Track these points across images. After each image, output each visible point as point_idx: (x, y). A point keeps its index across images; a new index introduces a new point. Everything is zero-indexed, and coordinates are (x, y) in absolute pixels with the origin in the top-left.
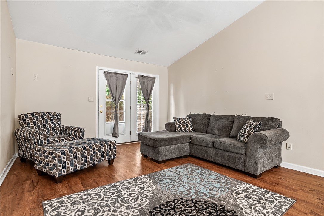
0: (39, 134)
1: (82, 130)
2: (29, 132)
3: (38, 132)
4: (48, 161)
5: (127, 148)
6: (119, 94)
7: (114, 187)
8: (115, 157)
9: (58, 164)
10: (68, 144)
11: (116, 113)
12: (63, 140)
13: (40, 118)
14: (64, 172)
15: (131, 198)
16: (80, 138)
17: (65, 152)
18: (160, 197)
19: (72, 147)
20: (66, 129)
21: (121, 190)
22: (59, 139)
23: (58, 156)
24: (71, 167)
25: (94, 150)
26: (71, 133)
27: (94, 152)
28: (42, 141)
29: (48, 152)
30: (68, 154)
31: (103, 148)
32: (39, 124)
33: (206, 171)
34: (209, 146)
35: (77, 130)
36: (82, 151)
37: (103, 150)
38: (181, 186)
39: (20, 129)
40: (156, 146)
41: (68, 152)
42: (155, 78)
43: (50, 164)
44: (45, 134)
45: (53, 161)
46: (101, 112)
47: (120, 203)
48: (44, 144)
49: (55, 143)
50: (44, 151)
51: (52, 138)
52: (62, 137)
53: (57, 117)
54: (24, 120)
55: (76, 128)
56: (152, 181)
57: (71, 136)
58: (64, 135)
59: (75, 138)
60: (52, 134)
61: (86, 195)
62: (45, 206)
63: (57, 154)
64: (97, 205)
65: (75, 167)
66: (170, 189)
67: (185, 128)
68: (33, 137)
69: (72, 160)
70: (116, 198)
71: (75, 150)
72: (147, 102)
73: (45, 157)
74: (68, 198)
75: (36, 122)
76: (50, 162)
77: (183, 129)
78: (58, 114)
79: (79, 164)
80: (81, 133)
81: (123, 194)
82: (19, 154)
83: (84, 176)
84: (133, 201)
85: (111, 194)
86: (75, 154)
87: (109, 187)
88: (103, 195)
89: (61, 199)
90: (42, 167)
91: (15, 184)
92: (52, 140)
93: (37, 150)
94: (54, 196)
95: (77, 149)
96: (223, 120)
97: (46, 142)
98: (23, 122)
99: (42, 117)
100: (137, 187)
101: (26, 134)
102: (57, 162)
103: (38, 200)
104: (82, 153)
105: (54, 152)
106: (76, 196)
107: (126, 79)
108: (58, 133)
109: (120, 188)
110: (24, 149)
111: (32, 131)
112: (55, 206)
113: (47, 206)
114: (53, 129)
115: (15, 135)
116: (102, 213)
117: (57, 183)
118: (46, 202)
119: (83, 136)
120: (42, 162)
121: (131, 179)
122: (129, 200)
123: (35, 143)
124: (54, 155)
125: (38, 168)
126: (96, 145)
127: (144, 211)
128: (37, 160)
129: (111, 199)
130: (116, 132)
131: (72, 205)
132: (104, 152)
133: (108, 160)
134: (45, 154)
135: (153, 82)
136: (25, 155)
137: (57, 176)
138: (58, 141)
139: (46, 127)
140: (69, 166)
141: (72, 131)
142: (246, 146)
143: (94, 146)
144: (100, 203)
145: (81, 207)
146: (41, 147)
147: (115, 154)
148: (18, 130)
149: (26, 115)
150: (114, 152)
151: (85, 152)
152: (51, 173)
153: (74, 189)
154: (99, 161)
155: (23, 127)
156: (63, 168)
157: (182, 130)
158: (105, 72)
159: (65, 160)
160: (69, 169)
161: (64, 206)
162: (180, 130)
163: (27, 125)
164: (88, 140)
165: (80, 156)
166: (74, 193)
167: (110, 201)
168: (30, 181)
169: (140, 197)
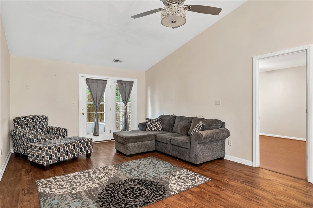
0: (31, 134)
1: (65, 131)
2: (23, 132)
3: (30, 132)
4: (39, 154)
5: (106, 145)
6: (99, 97)
7: (87, 172)
8: (92, 152)
9: (46, 156)
10: (53, 142)
11: (97, 114)
12: (49, 139)
13: (31, 121)
14: (50, 162)
15: (97, 178)
16: (64, 137)
17: (51, 147)
18: (117, 178)
19: (56, 144)
20: (52, 130)
21: (91, 174)
22: (47, 138)
23: (46, 150)
24: (55, 159)
25: (74, 146)
26: (57, 133)
27: (74, 148)
28: (33, 140)
29: (38, 147)
30: (53, 149)
31: (81, 144)
32: (30, 126)
33: (162, 162)
34: (168, 143)
35: (61, 131)
36: (64, 147)
37: (81, 146)
38: (136, 171)
39: (15, 130)
40: (125, 143)
41: (53, 147)
42: (133, 82)
43: (40, 156)
44: (35, 134)
45: (42, 154)
46: (83, 114)
47: (89, 181)
48: (34, 141)
49: (43, 141)
50: (35, 146)
51: (41, 137)
52: (49, 136)
53: (45, 119)
54: (18, 123)
55: (60, 129)
56: (116, 169)
57: (57, 135)
58: (51, 134)
59: (60, 137)
60: (41, 134)
61: (66, 177)
62: (37, 183)
63: (45, 148)
64: (73, 182)
65: (59, 159)
66: (127, 174)
67: (155, 128)
68: (26, 136)
69: (56, 154)
70: (87, 178)
71: (59, 146)
72: (126, 104)
73: (36, 151)
74: (53, 179)
75: (27, 124)
76: (40, 155)
77: (153, 129)
78: (45, 116)
79: (62, 157)
80: (64, 133)
81: (92, 177)
82: (14, 150)
83: (65, 166)
84: (98, 180)
85: (84, 176)
86: (59, 149)
87: (83, 172)
88: (77, 177)
89: (48, 179)
90: (34, 158)
91: (14, 171)
92: (41, 139)
93: (30, 146)
94: (43, 178)
95: (60, 145)
96: (184, 121)
97: (36, 140)
98: (17, 124)
99: (33, 119)
100: (104, 172)
101: (20, 134)
102: (45, 155)
103: (32, 180)
104: (64, 148)
105: (42, 147)
106: (58, 177)
107: (106, 84)
108: (46, 132)
109: (91, 173)
110: (19, 146)
111: (25, 131)
112: (44, 183)
113: (38, 183)
114: (41, 129)
115: (11, 134)
116: (75, 186)
117: (45, 170)
118: (38, 181)
119: (67, 135)
120: (33, 155)
121: (101, 167)
122: (95, 180)
123: (27, 141)
124: (42, 150)
125: (31, 160)
126: (75, 142)
127: (103, 185)
128: (30, 153)
129: (82, 179)
130: (97, 131)
131: (55, 182)
132: (82, 148)
133: (85, 154)
134: (36, 149)
135: (131, 86)
136: (19, 151)
137: (45, 165)
138: (45, 140)
139: (36, 128)
140: (54, 157)
141: (57, 131)
142: (190, 142)
143: (74, 143)
144: (75, 181)
145: (61, 183)
146: (33, 144)
147: (92, 149)
148: (13, 131)
149: (19, 118)
150: (91, 148)
151: (66, 148)
152: (41, 163)
153: (57, 174)
154: (78, 155)
155: (17, 128)
156: (49, 159)
157: (151, 130)
158: (87, 79)
159: (51, 153)
160: (54, 160)
161: (50, 183)
162: (150, 130)
163: (20, 127)
164: (70, 138)
165: (62, 150)
166: (57, 176)
167: (81, 180)
168: (25, 169)
169: (103, 178)
